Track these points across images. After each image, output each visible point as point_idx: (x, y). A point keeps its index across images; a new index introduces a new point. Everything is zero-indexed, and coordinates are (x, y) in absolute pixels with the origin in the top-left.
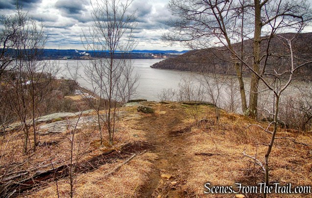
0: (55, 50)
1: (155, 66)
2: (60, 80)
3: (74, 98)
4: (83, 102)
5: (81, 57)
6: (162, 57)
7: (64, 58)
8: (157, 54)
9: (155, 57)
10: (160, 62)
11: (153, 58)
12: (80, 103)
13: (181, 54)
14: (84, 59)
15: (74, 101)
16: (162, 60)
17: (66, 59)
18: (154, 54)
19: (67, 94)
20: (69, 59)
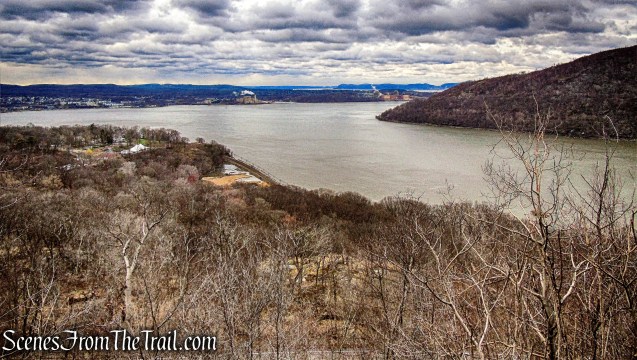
0: (190, 86)
1: (386, 117)
2: (193, 145)
3: (217, 181)
4: (235, 191)
5: (238, 100)
6: (401, 98)
7: (206, 102)
8: (390, 91)
9: (386, 97)
10: (397, 108)
11: (381, 100)
12: (227, 192)
13: (441, 91)
14: (243, 103)
15: (215, 188)
16: (399, 104)
17: (209, 104)
18: (383, 92)
19: (206, 173)
20: (214, 103)
